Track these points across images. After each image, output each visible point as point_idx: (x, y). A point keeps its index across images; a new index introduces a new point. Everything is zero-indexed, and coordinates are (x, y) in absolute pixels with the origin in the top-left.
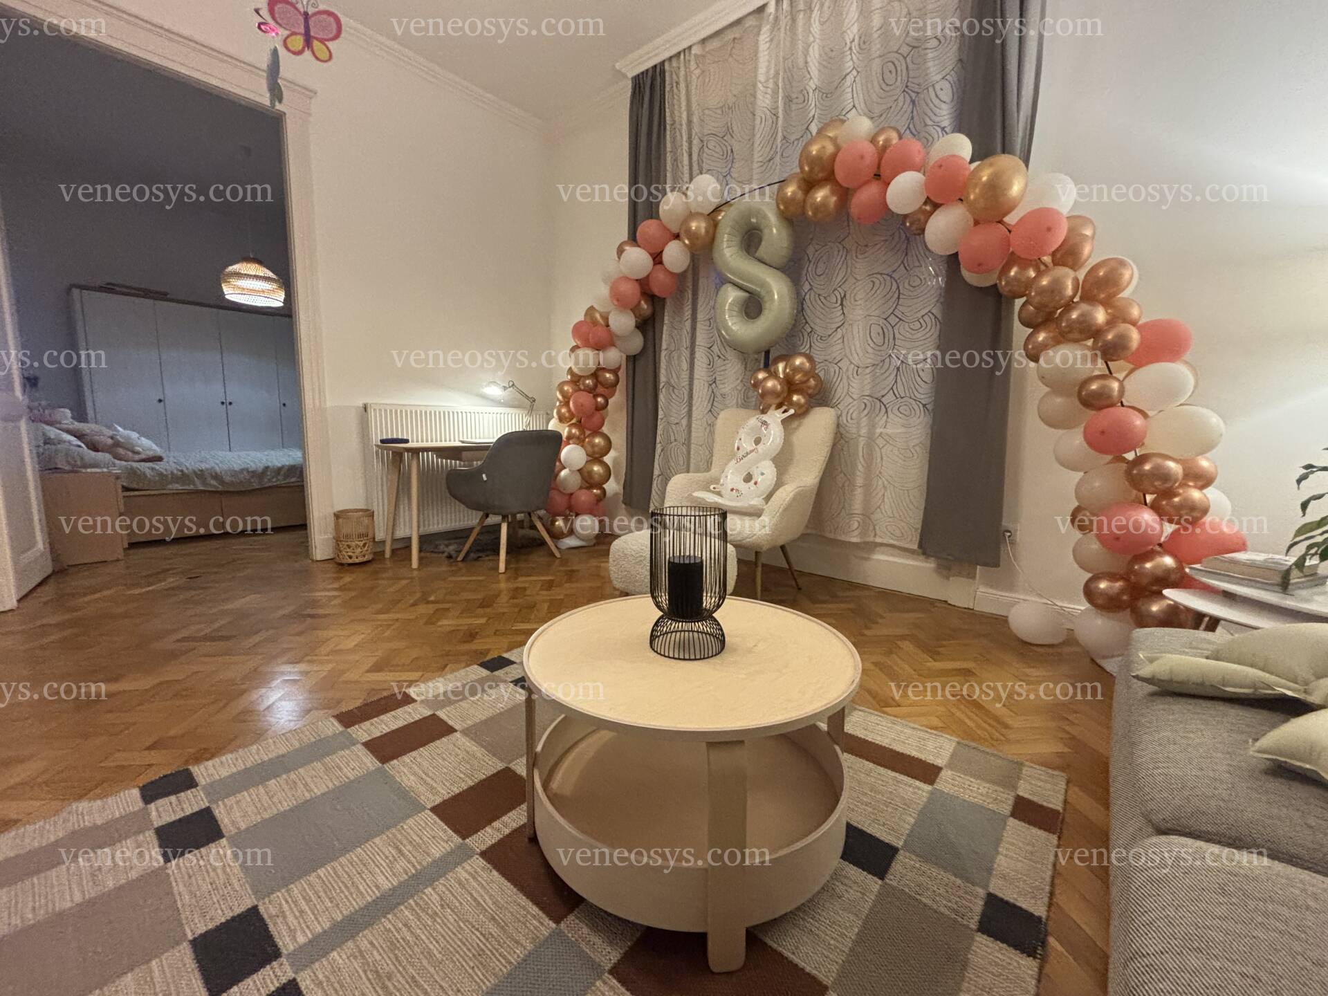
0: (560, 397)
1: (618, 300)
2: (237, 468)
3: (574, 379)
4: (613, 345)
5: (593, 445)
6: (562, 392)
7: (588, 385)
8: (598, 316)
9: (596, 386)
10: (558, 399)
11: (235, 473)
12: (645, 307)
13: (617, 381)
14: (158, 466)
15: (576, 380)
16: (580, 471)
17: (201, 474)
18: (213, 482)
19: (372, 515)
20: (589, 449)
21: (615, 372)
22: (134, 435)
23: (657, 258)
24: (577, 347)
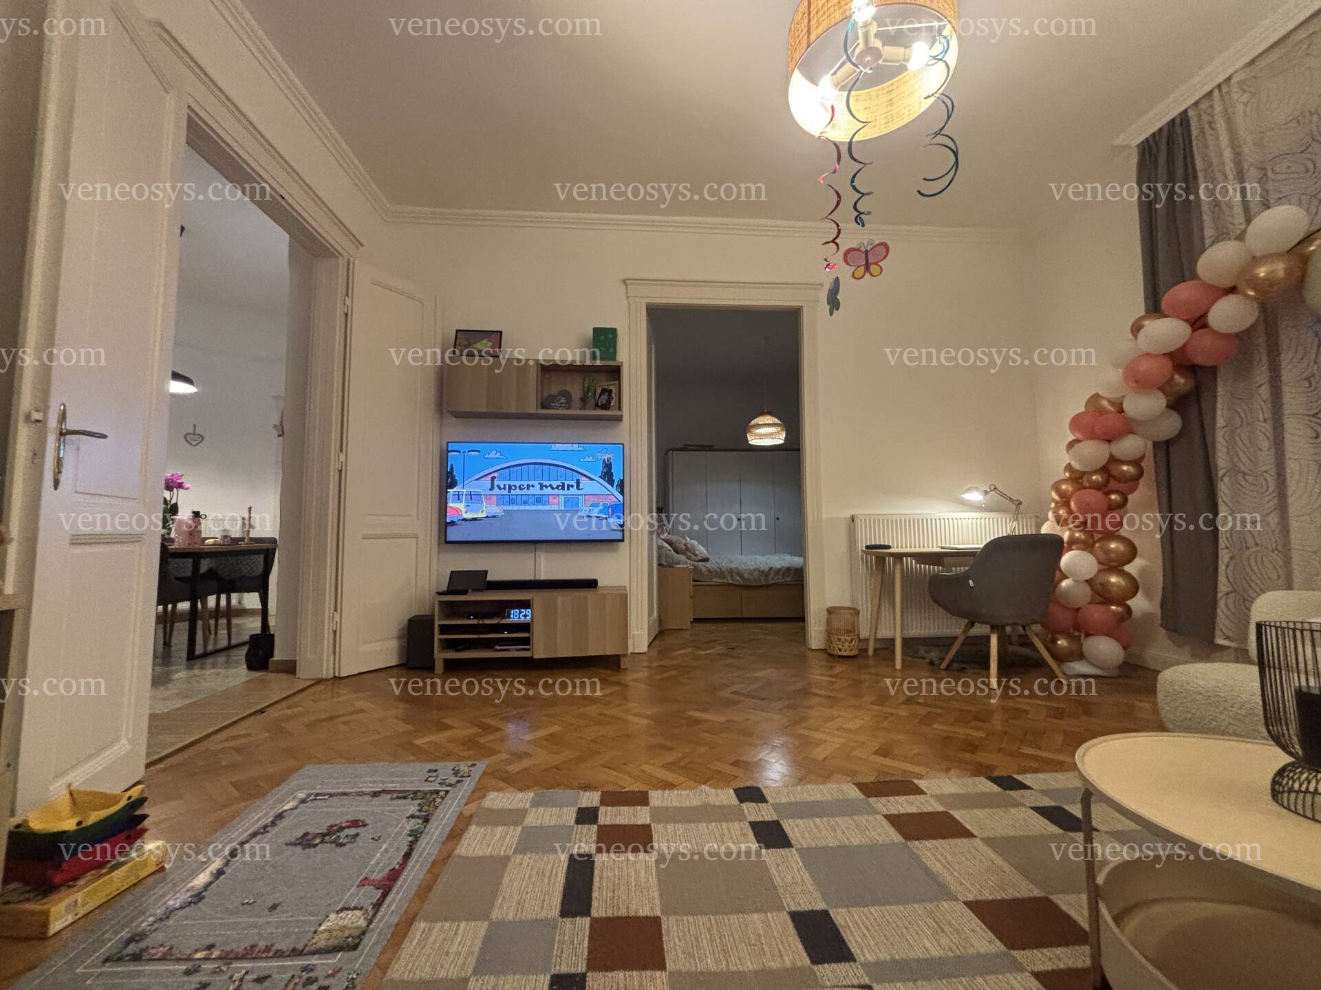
0: (1056, 497)
1: (1137, 382)
2: (752, 568)
3: (1073, 476)
4: (1132, 432)
5: (1108, 552)
6: (1058, 491)
7: (1096, 482)
8: (1105, 403)
9: (1107, 482)
10: (1053, 500)
11: (751, 572)
12: (1182, 381)
13: (1141, 473)
14: (708, 565)
15: (1077, 477)
16: (1089, 582)
17: (731, 571)
18: (738, 578)
19: (858, 613)
20: (1102, 556)
21: (1137, 462)
22: (695, 543)
23: (1199, 323)
24: (1077, 441)
